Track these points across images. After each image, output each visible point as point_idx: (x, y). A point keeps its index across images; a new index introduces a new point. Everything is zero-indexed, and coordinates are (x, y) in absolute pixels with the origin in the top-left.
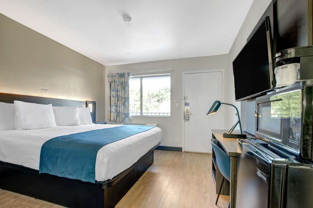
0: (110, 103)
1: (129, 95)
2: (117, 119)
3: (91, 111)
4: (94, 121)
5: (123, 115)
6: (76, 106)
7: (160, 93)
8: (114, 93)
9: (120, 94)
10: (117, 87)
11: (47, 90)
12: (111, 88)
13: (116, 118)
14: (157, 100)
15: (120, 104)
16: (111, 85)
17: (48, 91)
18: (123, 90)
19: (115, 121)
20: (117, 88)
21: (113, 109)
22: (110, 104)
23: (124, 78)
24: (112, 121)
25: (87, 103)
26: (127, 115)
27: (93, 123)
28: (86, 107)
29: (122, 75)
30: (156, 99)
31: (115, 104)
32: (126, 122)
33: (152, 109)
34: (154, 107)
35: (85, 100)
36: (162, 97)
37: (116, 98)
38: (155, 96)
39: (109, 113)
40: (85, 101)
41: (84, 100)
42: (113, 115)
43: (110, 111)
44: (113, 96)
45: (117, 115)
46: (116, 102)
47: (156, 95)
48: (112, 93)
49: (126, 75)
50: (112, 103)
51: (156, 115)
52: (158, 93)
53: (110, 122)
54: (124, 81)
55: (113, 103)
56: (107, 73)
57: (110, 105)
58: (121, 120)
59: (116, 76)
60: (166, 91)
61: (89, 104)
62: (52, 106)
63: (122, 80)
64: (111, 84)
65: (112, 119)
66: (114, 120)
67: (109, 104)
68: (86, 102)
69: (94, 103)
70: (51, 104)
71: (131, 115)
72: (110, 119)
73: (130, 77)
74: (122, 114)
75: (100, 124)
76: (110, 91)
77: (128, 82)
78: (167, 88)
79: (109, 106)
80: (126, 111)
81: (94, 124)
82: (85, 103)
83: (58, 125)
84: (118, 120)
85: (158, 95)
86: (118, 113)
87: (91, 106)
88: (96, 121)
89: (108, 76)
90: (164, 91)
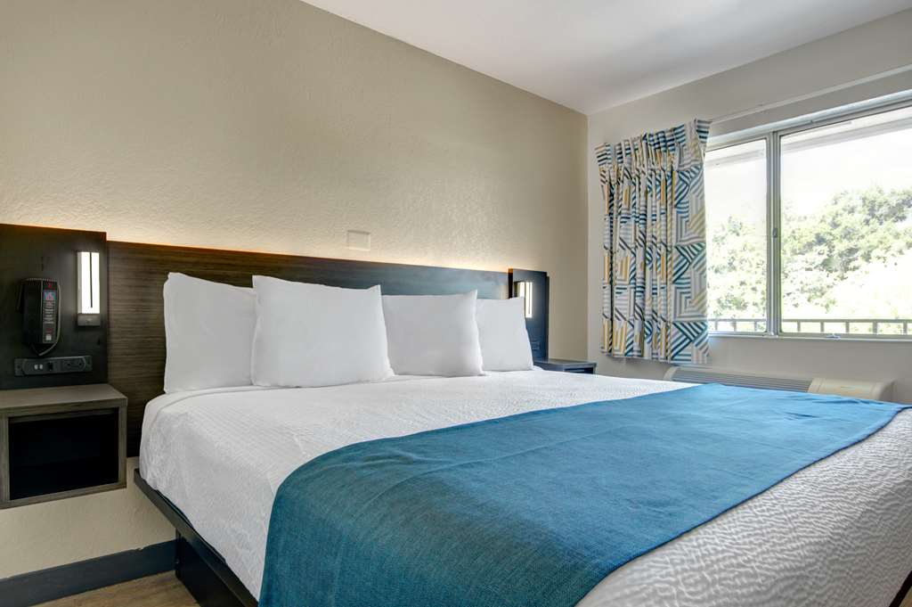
0: (611, 275)
1: (703, 230)
2: (641, 351)
3: (529, 315)
4: (541, 355)
5: (673, 330)
6: (466, 293)
7: (835, 225)
8: (627, 231)
9: (657, 230)
10: (643, 199)
11: (368, 234)
12: (615, 208)
13: (636, 346)
14: (820, 259)
15: (656, 277)
16: (612, 195)
17: (369, 237)
18: (675, 211)
19: (630, 361)
20: (643, 203)
21: (624, 302)
22: (611, 282)
23: (677, 152)
24: (619, 360)
25: (514, 280)
26: (693, 331)
27: (535, 364)
28: (510, 296)
29: (666, 142)
30: (815, 257)
31: (634, 278)
32: (686, 366)
33: (796, 306)
34: (807, 295)
35: (504, 268)
36: (851, 245)
37: (640, 252)
38: (810, 245)
39: (606, 322)
40: (507, 271)
41: (502, 266)
42: (625, 332)
43: (608, 314)
44: (625, 245)
45: (642, 333)
46: (639, 272)
47: (818, 236)
48: (620, 231)
49: (690, 136)
50: (617, 274)
51: (803, 331)
52: (824, 229)
53: (610, 361)
54: (676, 167)
55: (622, 277)
56: (593, 144)
57: (608, 286)
58: (663, 356)
59: (636, 150)
60: (872, 212)
61: (522, 285)
62: (382, 294)
63: (671, 160)
64: (615, 191)
65: (619, 349)
66: (626, 354)
67: (607, 280)
68: (510, 275)
69: (541, 280)
70: (379, 286)
71: (711, 329)
72: (610, 351)
73: (711, 140)
74: (667, 328)
75: (567, 370)
76: (608, 223)
77: (699, 167)
78: (881, 199)
79: (607, 291)
80: (687, 315)
81: (538, 370)
82: (507, 277)
83: (401, 371)
84: (647, 356)
85: (828, 237)
86: (647, 325)
87: (527, 290)
88: (550, 357)
89: (602, 158)
90: (860, 216)
